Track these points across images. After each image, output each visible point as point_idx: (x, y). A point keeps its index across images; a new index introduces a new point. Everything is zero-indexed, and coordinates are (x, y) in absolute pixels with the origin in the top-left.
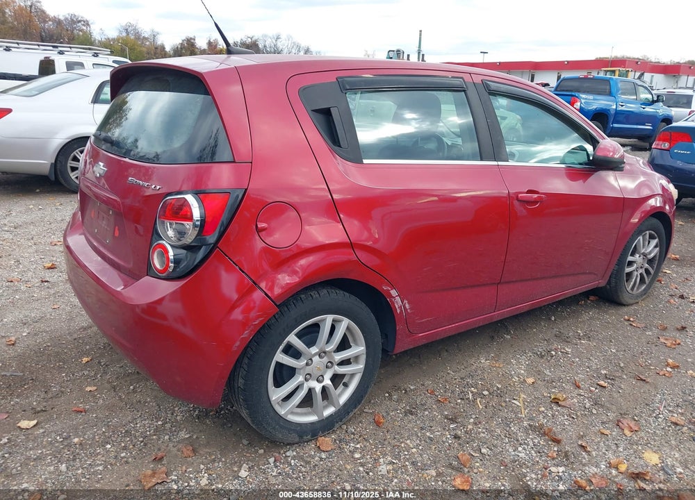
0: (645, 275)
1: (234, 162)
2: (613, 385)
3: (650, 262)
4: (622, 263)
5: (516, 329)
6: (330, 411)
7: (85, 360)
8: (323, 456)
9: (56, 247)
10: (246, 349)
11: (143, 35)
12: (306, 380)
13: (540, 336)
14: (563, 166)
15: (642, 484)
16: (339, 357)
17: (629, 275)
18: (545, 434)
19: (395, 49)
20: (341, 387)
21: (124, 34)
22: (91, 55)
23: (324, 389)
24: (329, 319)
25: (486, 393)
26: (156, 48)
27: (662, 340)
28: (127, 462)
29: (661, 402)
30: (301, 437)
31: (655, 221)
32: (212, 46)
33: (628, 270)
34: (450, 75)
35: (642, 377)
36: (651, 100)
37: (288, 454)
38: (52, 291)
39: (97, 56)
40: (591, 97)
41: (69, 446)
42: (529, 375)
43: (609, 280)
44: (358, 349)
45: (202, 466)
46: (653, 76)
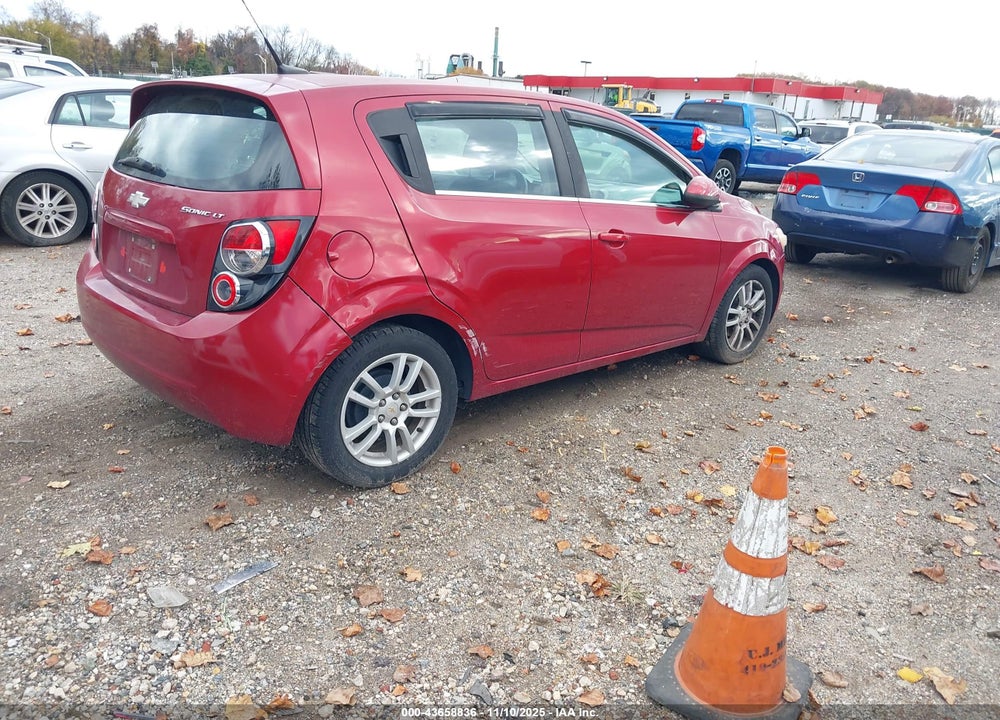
0: (750, 330)
1: (303, 189)
2: (700, 434)
3: (756, 316)
4: (721, 315)
5: (604, 388)
6: (404, 456)
7: (107, 426)
8: (399, 497)
9: (24, 312)
10: (317, 385)
11: (73, 19)
12: (380, 421)
13: (630, 394)
14: (654, 205)
15: (714, 510)
16: (413, 399)
17: (732, 329)
18: (625, 475)
19: (461, 54)
20: (415, 432)
21: (42, 16)
22: (11, 51)
23: (398, 433)
24: (403, 357)
25: (567, 442)
26: (97, 41)
27: (760, 395)
28: (186, 511)
29: (747, 447)
30: (374, 480)
31: (759, 270)
32: (183, 39)
33: (729, 324)
34: (526, 102)
35: (733, 427)
36: (795, 133)
37: (361, 497)
38: (38, 360)
39: (21, 53)
40: (718, 128)
41: (117, 500)
42: (615, 426)
43: (708, 334)
44: (434, 392)
45: (269, 511)
46: (808, 101)
